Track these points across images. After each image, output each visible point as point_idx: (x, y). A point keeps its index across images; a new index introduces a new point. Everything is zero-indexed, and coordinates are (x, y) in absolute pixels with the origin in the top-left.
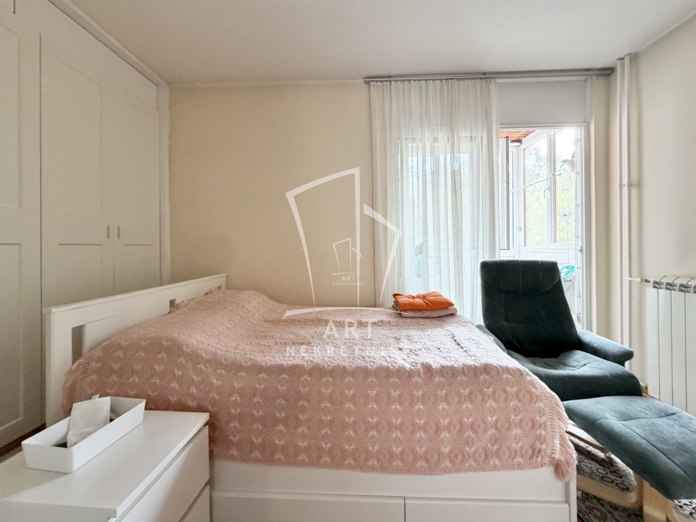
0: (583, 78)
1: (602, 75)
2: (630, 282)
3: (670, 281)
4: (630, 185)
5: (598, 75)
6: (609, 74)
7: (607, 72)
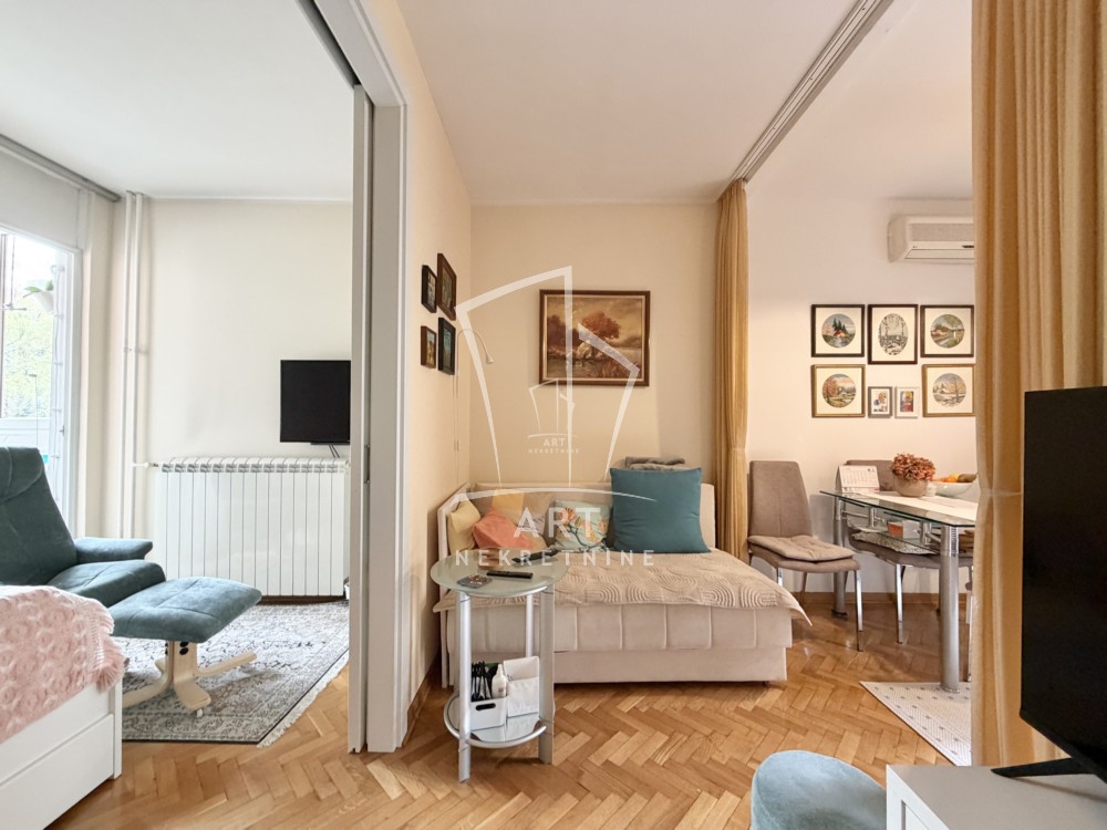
0: (78, 186)
1: (105, 197)
2: (135, 469)
3: (180, 463)
4: (138, 351)
5: (97, 193)
6: (114, 201)
7: (113, 198)
